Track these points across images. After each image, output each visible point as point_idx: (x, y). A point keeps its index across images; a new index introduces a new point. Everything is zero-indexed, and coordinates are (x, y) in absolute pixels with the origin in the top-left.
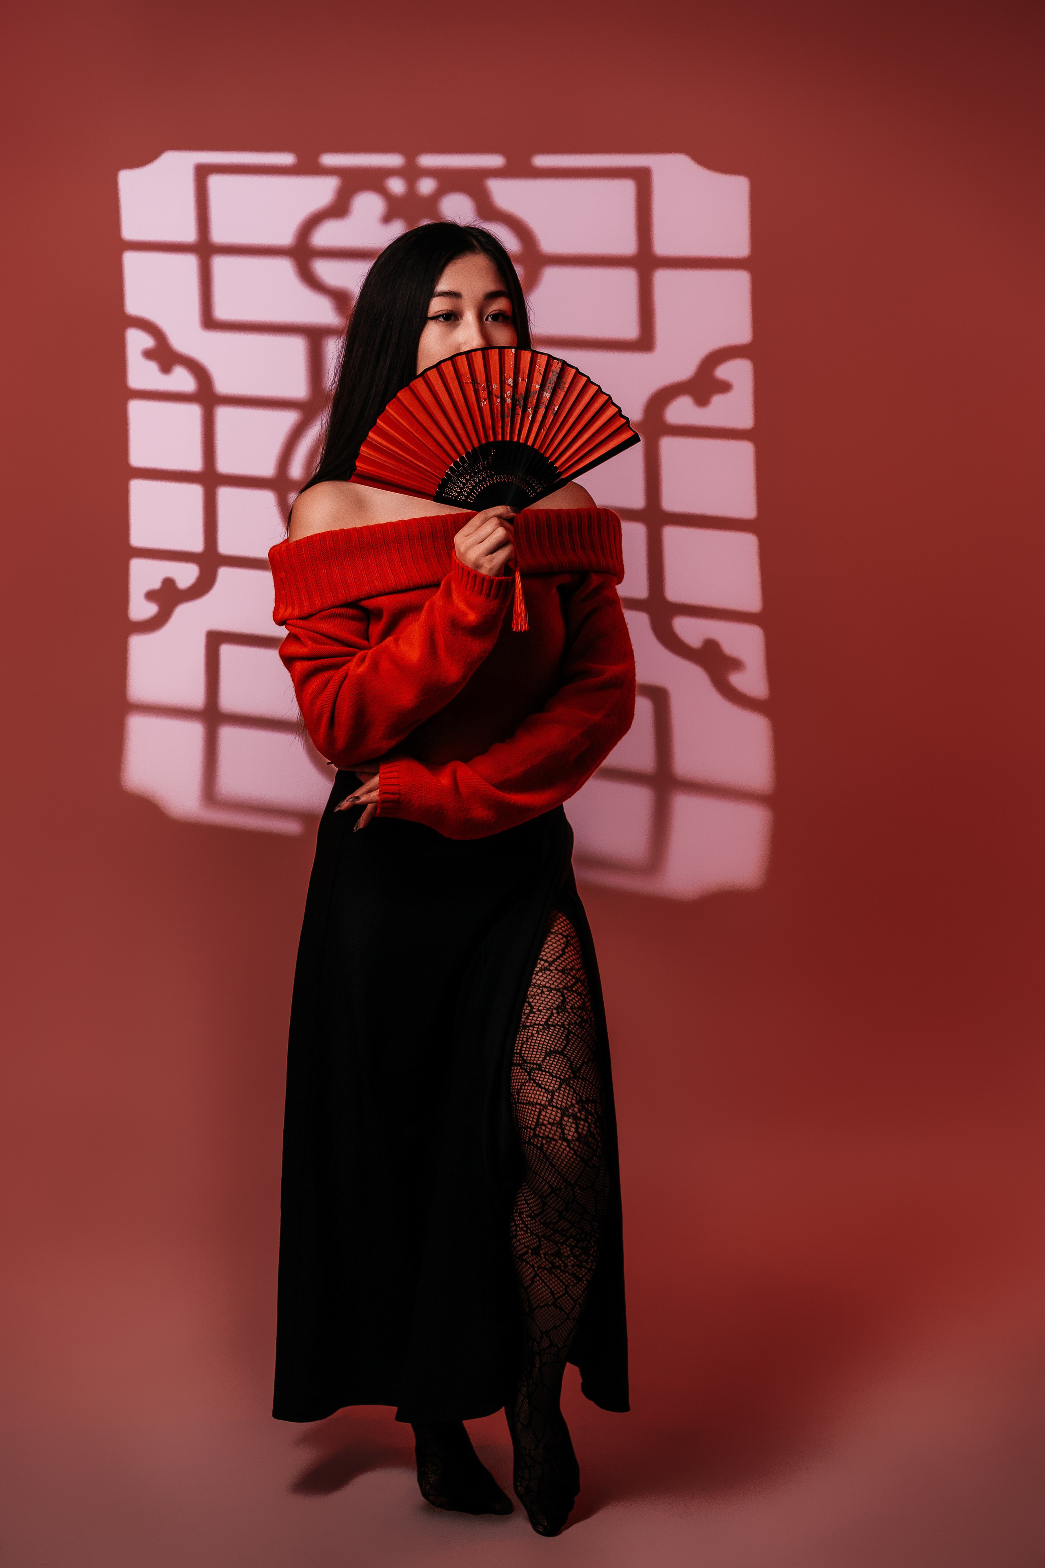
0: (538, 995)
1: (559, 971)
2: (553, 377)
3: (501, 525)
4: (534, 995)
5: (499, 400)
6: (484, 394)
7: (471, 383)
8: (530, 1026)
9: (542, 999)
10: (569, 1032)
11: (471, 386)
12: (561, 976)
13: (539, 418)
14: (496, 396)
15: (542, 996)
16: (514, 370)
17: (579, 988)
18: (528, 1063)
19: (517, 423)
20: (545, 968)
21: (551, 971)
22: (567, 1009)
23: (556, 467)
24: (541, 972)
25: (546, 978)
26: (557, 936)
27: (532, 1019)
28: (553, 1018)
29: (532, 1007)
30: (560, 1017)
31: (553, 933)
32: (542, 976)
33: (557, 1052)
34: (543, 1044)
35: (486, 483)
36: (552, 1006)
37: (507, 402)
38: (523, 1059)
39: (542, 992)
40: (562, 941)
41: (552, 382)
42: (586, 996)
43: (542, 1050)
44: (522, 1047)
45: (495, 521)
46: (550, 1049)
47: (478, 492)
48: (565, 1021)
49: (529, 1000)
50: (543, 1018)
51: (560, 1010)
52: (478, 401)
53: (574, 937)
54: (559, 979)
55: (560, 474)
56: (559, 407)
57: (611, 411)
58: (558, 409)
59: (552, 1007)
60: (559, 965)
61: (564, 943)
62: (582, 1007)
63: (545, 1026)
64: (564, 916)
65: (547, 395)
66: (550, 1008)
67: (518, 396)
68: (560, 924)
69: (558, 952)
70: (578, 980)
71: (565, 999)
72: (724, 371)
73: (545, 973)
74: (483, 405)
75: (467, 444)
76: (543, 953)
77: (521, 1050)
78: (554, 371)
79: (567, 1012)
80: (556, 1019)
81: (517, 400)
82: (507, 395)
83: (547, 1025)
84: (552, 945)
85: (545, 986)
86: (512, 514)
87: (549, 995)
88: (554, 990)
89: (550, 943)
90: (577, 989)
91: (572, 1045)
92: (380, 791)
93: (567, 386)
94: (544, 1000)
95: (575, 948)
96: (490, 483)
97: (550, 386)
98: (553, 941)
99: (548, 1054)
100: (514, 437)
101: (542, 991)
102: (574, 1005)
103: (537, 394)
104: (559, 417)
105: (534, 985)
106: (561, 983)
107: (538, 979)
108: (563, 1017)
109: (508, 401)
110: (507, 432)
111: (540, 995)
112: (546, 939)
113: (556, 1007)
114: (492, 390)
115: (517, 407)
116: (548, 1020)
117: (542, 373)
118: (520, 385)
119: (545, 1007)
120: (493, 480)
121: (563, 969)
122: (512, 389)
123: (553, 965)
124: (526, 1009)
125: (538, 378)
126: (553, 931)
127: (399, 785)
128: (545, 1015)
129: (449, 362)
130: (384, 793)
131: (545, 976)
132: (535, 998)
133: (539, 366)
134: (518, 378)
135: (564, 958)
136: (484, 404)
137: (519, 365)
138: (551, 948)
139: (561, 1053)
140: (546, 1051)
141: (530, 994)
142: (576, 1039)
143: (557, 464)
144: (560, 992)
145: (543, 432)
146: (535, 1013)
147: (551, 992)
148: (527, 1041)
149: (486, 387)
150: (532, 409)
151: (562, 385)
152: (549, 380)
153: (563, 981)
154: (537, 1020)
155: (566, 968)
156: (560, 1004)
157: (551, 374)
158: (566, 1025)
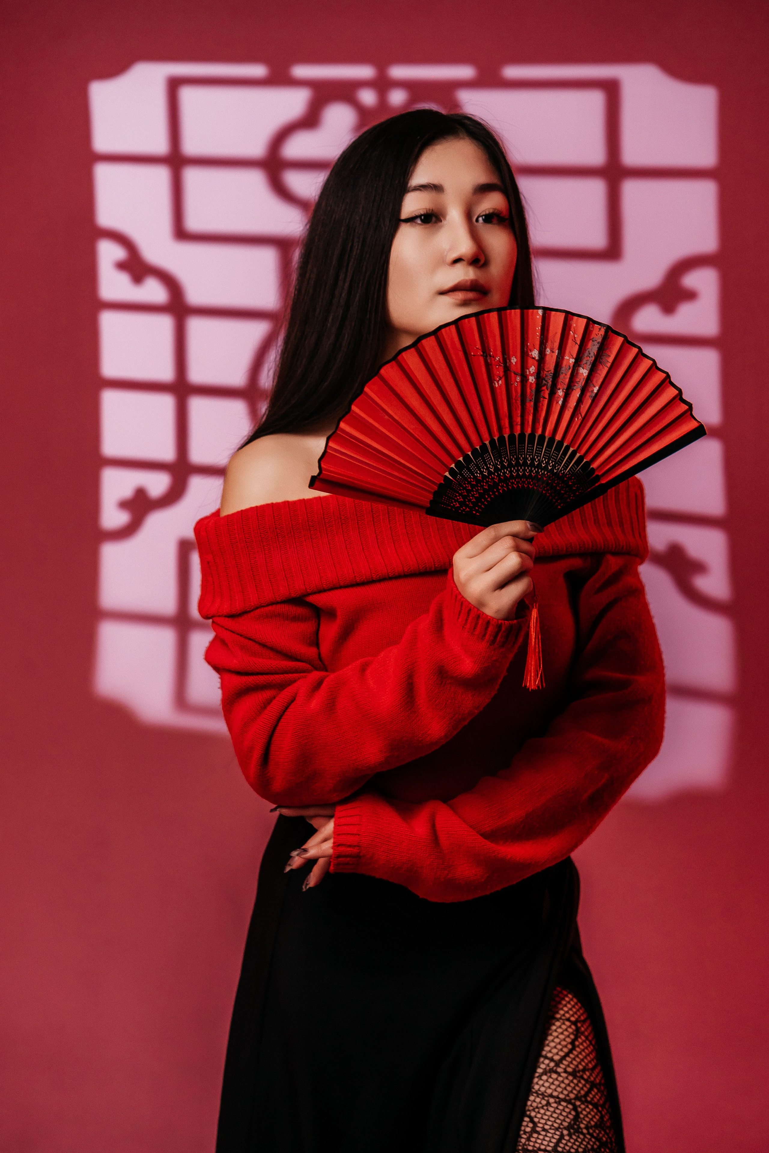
0: (542, 1107)
1: (569, 1074)
2: (593, 348)
3: (517, 549)
4: (537, 1107)
5: (518, 379)
6: (498, 371)
7: (481, 355)
8: (533, 1150)
9: (549, 1113)
11: (482, 359)
12: (572, 1081)
13: (572, 403)
14: (515, 374)
15: (548, 1110)
16: (540, 337)
17: (594, 1096)
19: (542, 410)
20: (550, 1069)
21: (559, 1074)
22: (582, 1129)
23: (593, 468)
24: (546, 1075)
25: (553, 1083)
26: (564, 1024)
27: (536, 1142)
28: (564, 1142)
29: (535, 1124)
30: (572, 1141)
31: (558, 1020)
32: (547, 1081)
35: (498, 490)
36: (561, 1124)
37: (530, 381)
39: (548, 1104)
40: (570, 1030)
41: (592, 354)
42: (603, 1106)
45: (508, 542)
47: (488, 501)
48: (579, 1146)
49: (530, 1114)
50: (550, 1141)
51: (572, 1131)
52: (491, 381)
53: (584, 1021)
54: (569, 1085)
55: (598, 478)
56: (600, 388)
57: (670, 393)
58: (598, 391)
59: (561, 1127)
60: (568, 1066)
61: (572, 1033)
62: (599, 1125)
64: (569, 993)
65: (584, 372)
66: (559, 1128)
67: (545, 373)
68: (565, 1006)
69: (566, 1046)
70: (593, 1085)
71: (578, 1114)
73: (550, 1077)
74: (497, 386)
75: (474, 438)
76: (547, 1049)
78: (594, 340)
79: (582, 1133)
80: (567, 1143)
81: (544, 379)
82: (530, 372)
84: (557, 1037)
85: (551, 1096)
86: (532, 533)
87: (557, 1108)
89: (555, 1034)
90: (592, 1099)
92: (334, 843)
93: (611, 359)
94: (551, 1116)
95: (587, 1037)
96: (503, 490)
97: (588, 359)
98: (560, 1030)
100: (538, 428)
101: (547, 1101)
102: (589, 1122)
103: (570, 371)
104: (599, 400)
106: (571, 1092)
107: (542, 1084)
108: (576, 1140)
109: (532, 379)
110: (528, 422)
111: (545, 1108)
112: (549, 1029)
113: (568, 1126)
114: (510, 365)
115: (544, 388)
116: (556, 1144)
117: (579, 342)
118: (548, 358)
119: (552, 1125)
120: (508, 485)
121: (574, 1069)
122: (536, 363)
123: (561, 1065)
124: (527, 1126)
125: (572, 349)
126: (558, 1016)
127: (359, 835)
128: (553, 1137)
129: (453, 328)
130: (339, 845)
131: (551, 1080)
132: (539, 1112)
133: (574, 333)
134: (546, 348)
135: (574, 1054)
136: (498, 384)
137: (548, 330)
138: (557, 1040)
141: (531, 1106)
143: (595, 465)
144: (571, 1103)
145: (577, 421)
146: (538, 1133)
147: (559, 1103)
149: (501, 361)
150: (563, 390)
151: (604, 359)
152: (587, 352)
153: (574, 1088)
154: (542, 1144)
155: (577, 1069)
156: (572, 1122)
157: (591, 343)
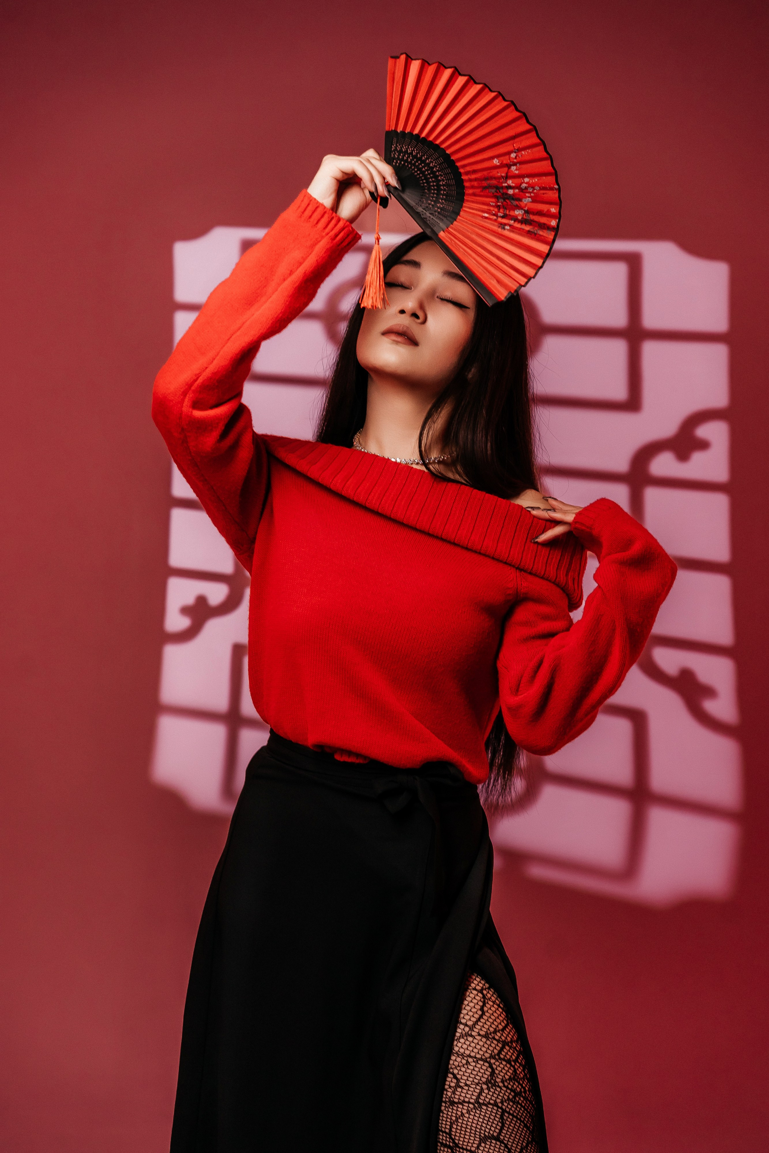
0: (463, 1066)
1: (483, 1036)
4: (459, 1066)
8: (459, 1103)
9: (469, 1071)
10: (504, 1111)
12: (486, 1043)
15: (468, 1068)
17: (507, 1054)
18: (459, 1148)
20: (466, 1033)
21: (474, 1037)
22: (498, 1083)
24: (463, 1038)
25: (470, 1045)
26: (471, 993)
27: (460, 1095)
28: (484, 1094)
29: (458, 1080)
30: (491, 1093)
32: (465, 1043)
33: (493, 1137)
34: (476, 1128)
36: (480, 1080)
38: (454, 1142)
43: (475, 1134)
44: (451, 1126)
46: (484, 1134)
48: (497, 1098)
49: (453, 1071)
50: (472, 1095)
51: (490, 1085)
53: (488, 989)
54: (483, 1046)
59: (481, 1082)
60: (481, 1029)
61: (480, 1000)
62: (514, 1078)
63: (476, 1105)
66: (479, 1083)
69: (476, 1013)
70: (505, 1044)
71: (493, 1070)
72: (703, 431)
73: (467, 1039)
77: (450, 1130)
79: (499, 1086)
80: (487, 1096)
83: (478, 1104)
84: (469, 1006)
85: (469, 1056)
87: (476, 1066)
88: (480, 1060)
89: (467, 1004)
90: (505, 1056)
91: (508, 1128)
94: (471, 1073)
98: (469, 999)
99: (483, 1140)
101: (467, 1062)
102: (504, 1076)
105: (457, 1053)
106: (486, 1052)
107: (460, 1046)
108: (494, 1093)
111: (466, 1066)
113: (486, 1081)
116: (478, 1097)
119: (473, 1081)
121: (486, 1032)
123: (475, 1030)
124: (452, 1081)
128: (474, 1091)
131: (468, 1043)
132: (460, 1070)
135: (484, 1019)
139: (497, 1139)
140: (480, 1136)
141: (453, 1064)
142: (512, 1119)
144: (487, 1062)
146: (462, 1088)
147: (477, 1062)
148: (457, 1120)
153: (488, 1048)
154: (465, 1096)
155: (489, 1032)
156: (489, 1078)
158: (499, 1103)
